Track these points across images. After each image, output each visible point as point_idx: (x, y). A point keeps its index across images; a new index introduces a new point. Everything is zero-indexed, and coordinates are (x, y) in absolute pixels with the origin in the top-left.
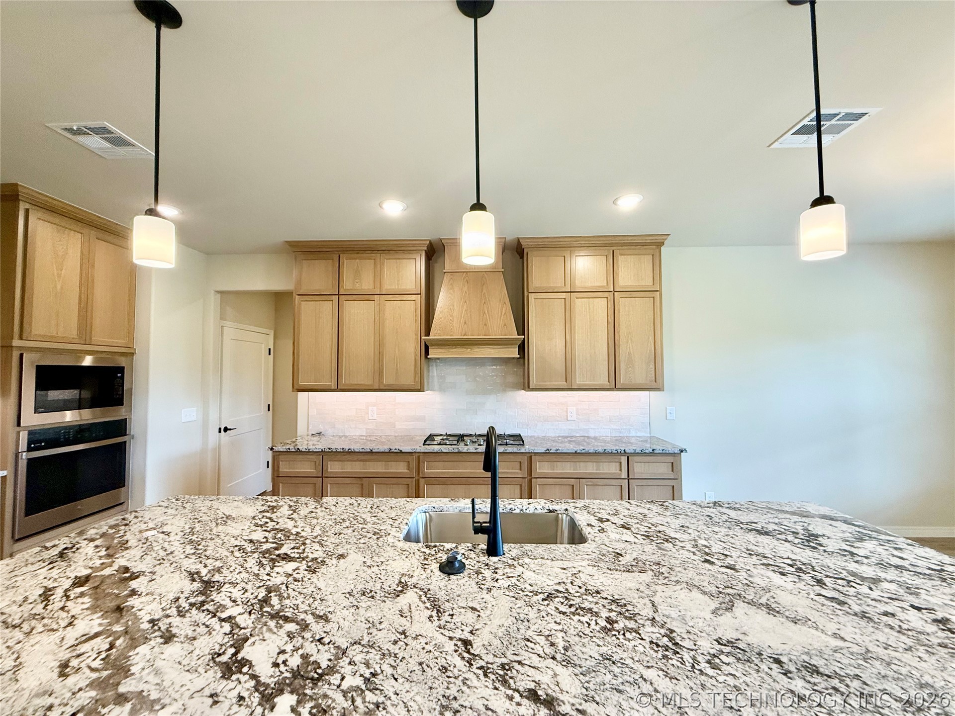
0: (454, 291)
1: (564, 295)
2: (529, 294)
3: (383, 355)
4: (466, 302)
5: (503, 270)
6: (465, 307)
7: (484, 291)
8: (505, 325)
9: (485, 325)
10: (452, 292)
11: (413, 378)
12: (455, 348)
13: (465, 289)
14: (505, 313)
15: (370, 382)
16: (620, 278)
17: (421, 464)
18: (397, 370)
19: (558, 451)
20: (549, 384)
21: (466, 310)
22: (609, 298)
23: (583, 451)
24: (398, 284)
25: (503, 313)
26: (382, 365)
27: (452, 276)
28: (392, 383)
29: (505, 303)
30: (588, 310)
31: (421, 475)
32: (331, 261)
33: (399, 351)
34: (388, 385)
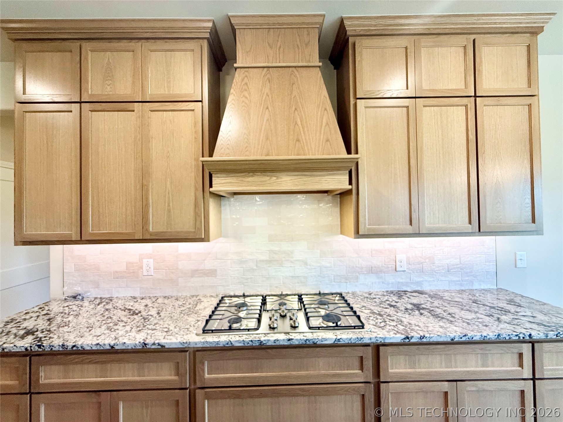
0: (250, 94)
1: (406, 102)
2: (358, 100)
3: (147, 190)
4: (267, 108)
5: (321, 64)
6: (267, 116)
7: (295, 93)
8: (328, 140)
9: (298, 140)
10: (247, 95)
11: (192, 222)
12: (252, 176)
13: (267, 90)
14: (327, 124)
15: (129, 230)
16: (484, 77)
17: (198, 365)
18: (169, 211)
19: (424, 340)
20: (386, 228)
21: (268, 120)
22: (469, 106)
23: (464, 339)
24: (169, 87)
25: (324, 124)
26: (147, 205)
27: (246, 73)
28: (161, 230)
29: (326, 109)
30: (439, 123)
31: (199, 385)
32: (68, 54)
33: (171, 183)
34: (157, 234)
